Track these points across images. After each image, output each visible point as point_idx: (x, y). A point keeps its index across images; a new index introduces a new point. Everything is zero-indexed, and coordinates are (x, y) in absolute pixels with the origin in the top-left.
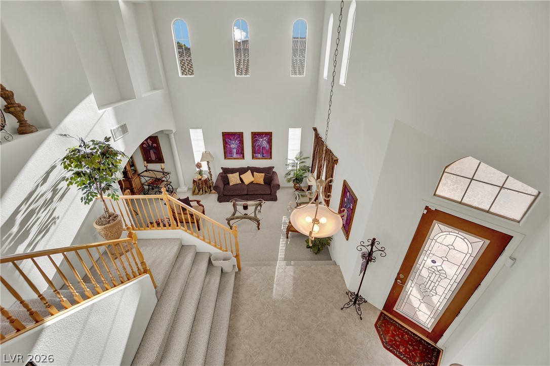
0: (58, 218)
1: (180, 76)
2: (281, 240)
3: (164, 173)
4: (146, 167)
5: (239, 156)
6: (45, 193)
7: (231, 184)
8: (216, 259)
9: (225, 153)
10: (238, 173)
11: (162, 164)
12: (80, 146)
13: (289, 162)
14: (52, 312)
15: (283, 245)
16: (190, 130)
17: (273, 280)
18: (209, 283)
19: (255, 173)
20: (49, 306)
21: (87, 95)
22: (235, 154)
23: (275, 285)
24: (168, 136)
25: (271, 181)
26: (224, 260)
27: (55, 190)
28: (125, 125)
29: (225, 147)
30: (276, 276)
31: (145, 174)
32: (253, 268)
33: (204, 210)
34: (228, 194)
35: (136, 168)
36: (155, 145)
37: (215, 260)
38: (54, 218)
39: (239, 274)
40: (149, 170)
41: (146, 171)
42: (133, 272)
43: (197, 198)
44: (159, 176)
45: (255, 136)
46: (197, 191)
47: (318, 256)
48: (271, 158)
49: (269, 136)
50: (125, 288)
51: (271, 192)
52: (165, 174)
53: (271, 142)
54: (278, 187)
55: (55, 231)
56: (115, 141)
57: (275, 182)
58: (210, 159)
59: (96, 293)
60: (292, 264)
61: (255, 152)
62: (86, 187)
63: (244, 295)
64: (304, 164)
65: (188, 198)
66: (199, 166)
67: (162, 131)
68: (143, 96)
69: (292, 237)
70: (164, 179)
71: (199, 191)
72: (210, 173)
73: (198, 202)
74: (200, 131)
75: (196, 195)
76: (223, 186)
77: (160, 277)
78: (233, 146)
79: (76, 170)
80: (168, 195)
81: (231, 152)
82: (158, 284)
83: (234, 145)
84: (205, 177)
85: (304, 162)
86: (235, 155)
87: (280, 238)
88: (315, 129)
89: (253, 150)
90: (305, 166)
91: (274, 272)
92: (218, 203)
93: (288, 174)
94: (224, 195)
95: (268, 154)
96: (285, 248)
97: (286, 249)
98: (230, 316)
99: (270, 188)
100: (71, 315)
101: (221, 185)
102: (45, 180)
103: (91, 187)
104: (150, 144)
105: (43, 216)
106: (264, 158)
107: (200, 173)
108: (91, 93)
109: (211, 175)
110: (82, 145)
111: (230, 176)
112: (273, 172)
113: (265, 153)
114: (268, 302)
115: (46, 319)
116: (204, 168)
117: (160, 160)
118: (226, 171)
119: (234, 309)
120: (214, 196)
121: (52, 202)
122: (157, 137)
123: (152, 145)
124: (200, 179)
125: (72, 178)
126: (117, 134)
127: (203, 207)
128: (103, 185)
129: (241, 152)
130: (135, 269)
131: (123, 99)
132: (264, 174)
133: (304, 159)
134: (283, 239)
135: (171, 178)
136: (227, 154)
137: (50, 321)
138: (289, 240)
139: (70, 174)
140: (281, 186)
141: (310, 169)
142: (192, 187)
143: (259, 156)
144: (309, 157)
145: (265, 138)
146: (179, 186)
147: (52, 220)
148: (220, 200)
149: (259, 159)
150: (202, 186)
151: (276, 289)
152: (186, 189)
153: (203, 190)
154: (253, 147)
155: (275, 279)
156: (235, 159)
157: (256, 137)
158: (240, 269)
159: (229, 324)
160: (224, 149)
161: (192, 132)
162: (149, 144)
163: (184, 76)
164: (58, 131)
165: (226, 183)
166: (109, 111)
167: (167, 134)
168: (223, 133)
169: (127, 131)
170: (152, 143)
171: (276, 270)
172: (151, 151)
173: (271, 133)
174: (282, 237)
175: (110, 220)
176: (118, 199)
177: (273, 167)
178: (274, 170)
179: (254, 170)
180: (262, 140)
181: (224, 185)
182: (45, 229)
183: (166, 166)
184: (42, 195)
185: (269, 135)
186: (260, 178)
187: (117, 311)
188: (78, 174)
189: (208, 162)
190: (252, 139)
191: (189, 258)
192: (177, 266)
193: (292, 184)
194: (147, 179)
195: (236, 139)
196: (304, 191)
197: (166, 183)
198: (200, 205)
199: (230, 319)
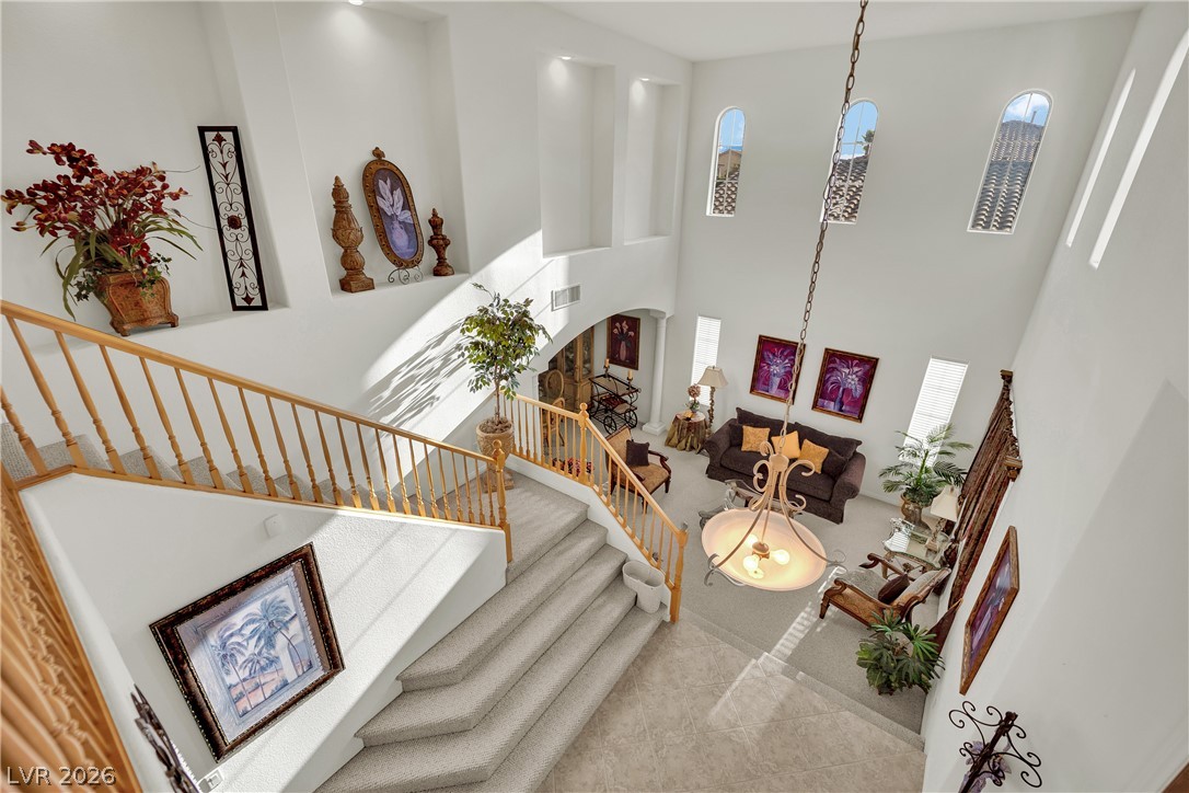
0: (438, 399)
1: (708, 214)
2: (802, 614)
3: (629, 386)
4: (607, 368)
5: (782, 395)
6: (434, 358)
7: (744, 448)
8: (634, 574)
9: (755, 380)
10: (767, 430)
11: (631, 371)
12: (491, 305)
13: (908, 441)
14: (356, 503)
15: (801, 628)
16: (700, 319)
17: (731, 683)
18: (600, 607)
19: (806, 442)
20: (354, 493)
21: (534, 231)
22: (775, 387)
23: (728, 693)
24: (656, 321)
25: (840, 473)
26: (647, 583)
27: (446, 360)
28: (578, 287)
29: (757, 368)
30: (740, 678)
31: (602, 381)
32: (702, 634)
33: (669, 477)
34: (731, 466)
35: (592, 367)
36: (632, 333)
37: (630, 574)
38: (433, 397)
39: (669, 628)
40: (609, 376)
41: (604, 376)
42: (481, 514)
43: (667, 452)
44: (622, 390)
45: (833, 358)
46: (675, 440)
47: (884, 700)
48: (860, 419)
49: (867, 367)
50: (457, 530)
51: (831, 497)
52: (632, 390)
53: (871, 382)
54: (853, 492)
55: (427, 415)
56: (552, 310)
57: (847, 478)
58: (718, 385)
59: (416, 512)
60: (798, 677)
61: (825, 394)
62: (481, 368)
63: (656, 674)
64: (947, 459)
65: (648, 444)
66: (694, 392)
67: (647, 311)
68: (626, 244)
69: (836, 621)
70: (626, 398)
71: (679, 442)
72: (711, 411)
73: (663, 459)
74: (715, 325)
75: (673, 447)
76: (727, 446)
77: (522, 549)
78: (775, 369)
79: (479, 339)
80: (588, 419)
81: (767, 382)
82: (516, 559)
83: (777, 368)
84: (701, 417)
85: (948, 453)
86: (774, 390)
87: (803, 609)
88: (1007, 378)
89: (818, 389)
90: (950, 466)
91: (742, 669)
92: (704, 477)
93: (895, 470)
94: (721, 465)
95: (856, 407)
96: (802, 636)
97: (803, 640)
98: (611, 693)
99: (832, 489)
100: (372, 520)
101: (723, 444)
102: (439, 342)
103: (488, 369)
104: (625, 330)
105: (422, 388)
106: (841, 413)
107: (694, 406)
108: (539, 229)
109: (712, 417)
110: (495, 304)
111: (748, 430)
112: (855, 453)
113: (849, 404)
114: (695, 719)
115: (345, 507)
116: (704, 398)
117: (632, 363)
118: (746, 418)
119: (624, 686)
120: (704, 461)
121: (438, 374)
122: (639, 319)
123: (627, 333)
124: (688, 419)
125: (467, 348)
126: (561, 299)
127: (670, 472)
128: (504, 372)
129: (787, 388)
130: (487, 513)
131: (593, 246)
132: (827, 450)
133: (952, 445)
134: (809, 614)
135: (640, 401)
136: (759, 383)
137: (345, 512)
138: (824, 624)
139: (466, 342)
140: (860, 492)
141: (964, 476)
142: (669, 429)
143: (832, 406)
144: (968, 446)
145: (856, 369)
146: (649, 420)
147: (429, 400)
148: (713, 473)
149: (829, 412)
150: (688, 433)
151: (726, 705)
152: (658, 430)
153: (687, 442)
154: (822, 382)
155: (736, 684)
156: (772, 397)
157: (834, 362)
158: (674, 619)
159: (600, 706)
160: (755, 370)
161: (702, 322)
162: (622, 330)
163: (717, 215)
164: (476, 279)
165: (734, 442)
166: (560, 261)
167: (655, 317)
168: (760, 337)
169: (578, 299)
170: (629, 330)
171: (749, 667)
172: (623, 343)
173: (877, 360)
174: (808, 609)
175: (497, 429)
176: (512, 399)
177: (859, 443)
178: (859, 449)
179: (806, 434)
180: (847, 371)
181: (731, 446)
182: (418, 408)
183: (637, 377)
184: (430, 361)
185: (869, 365)
186: (815, 457)
187: (433, 555)
188: (476, 345)
189: (713, 389)
190: (823, 365)
191: (585, 545)
192: (560, 548)
193: (896, 498)
194: (601, 390)
195: (786, 357)
196: (927, 527)
197: (628, 407)
198: (665, 466)
199: (607, 699)
